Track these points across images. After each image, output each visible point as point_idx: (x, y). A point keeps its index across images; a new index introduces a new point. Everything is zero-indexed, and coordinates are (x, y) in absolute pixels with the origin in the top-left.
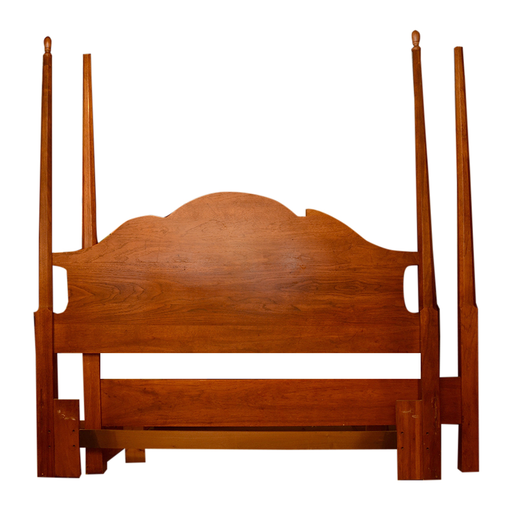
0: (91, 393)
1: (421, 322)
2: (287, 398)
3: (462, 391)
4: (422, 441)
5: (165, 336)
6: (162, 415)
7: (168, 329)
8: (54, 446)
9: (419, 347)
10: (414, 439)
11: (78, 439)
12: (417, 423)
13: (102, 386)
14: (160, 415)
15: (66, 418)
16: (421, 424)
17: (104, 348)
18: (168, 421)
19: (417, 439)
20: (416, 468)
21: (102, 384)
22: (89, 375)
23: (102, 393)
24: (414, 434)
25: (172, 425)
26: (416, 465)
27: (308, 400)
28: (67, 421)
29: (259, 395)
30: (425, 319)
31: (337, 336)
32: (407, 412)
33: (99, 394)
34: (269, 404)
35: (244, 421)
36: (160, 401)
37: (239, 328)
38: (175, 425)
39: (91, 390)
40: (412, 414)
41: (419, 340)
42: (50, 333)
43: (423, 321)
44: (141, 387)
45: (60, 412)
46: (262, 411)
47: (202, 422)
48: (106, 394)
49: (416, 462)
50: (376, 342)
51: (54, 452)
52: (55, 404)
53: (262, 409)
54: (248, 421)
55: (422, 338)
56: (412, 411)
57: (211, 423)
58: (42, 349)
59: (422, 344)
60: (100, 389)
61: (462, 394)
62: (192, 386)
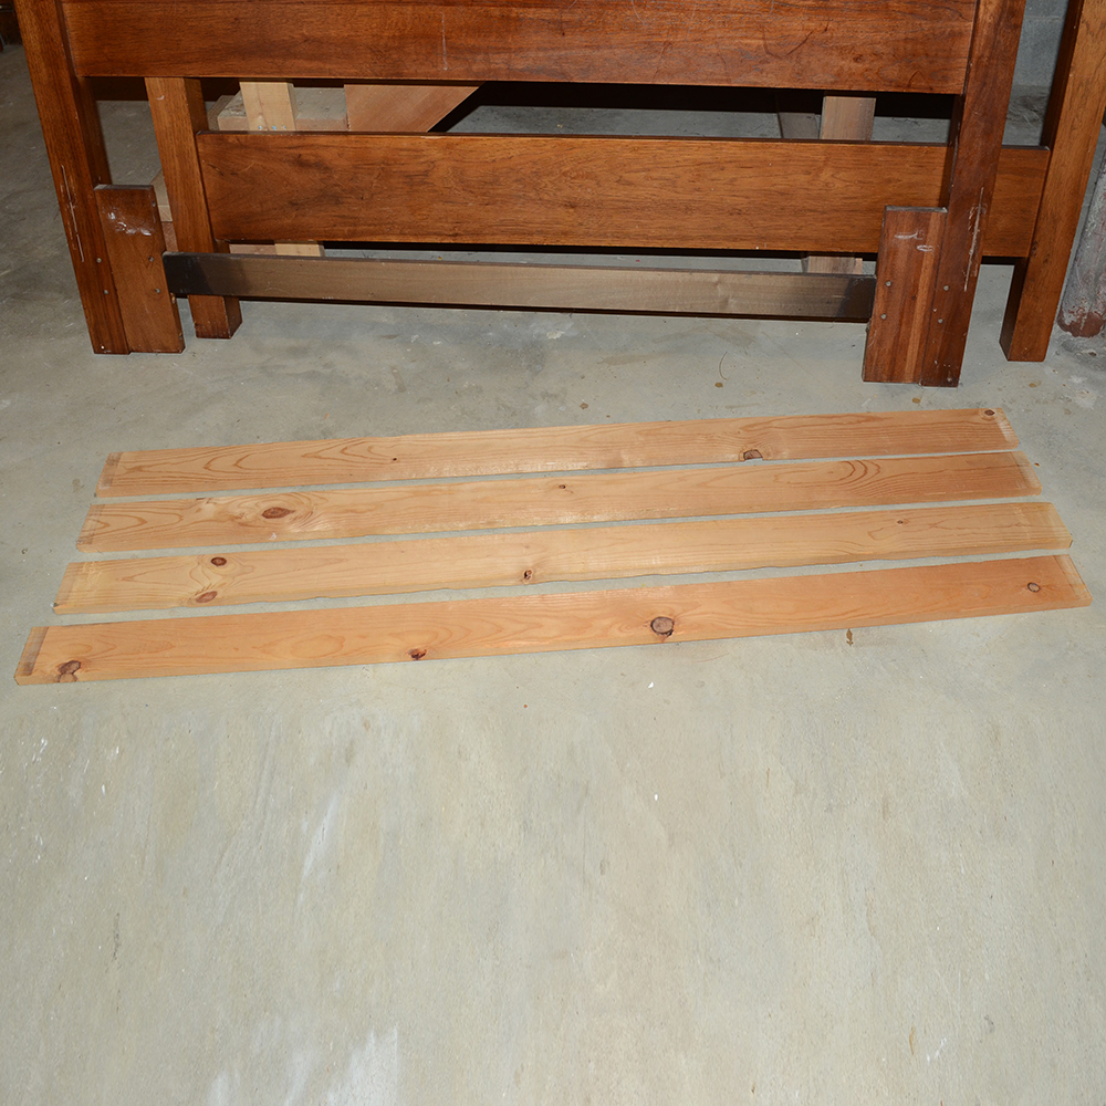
0: (178, 169)
1: (981, 16)
2: (630, 184)
3: (1048, 186)
4: (932, 304)
5: (333, 33)
6: (344, 216)
7: (338, 15)
8: (116, 290)
9: (962, 78)
10: (914, 298)
11: (164, 275)
12: (928, 262)
13: (200, 150)
14: (339, 217)
15: (129, 231)
16: (936, 267)
17: (188, 62)
18: (360, 228)
19: (919, 298)
20: (908, 361)
21: (199, 145)
22: (168, 125)
23: (203, 166)
24: (916, 287)
25: (368, 239)
26: (909, 354)
27: (680, 190)
28: (134, 236)
29: (565, 174)
30: (991, 8)
31: (761, 42)
32: (906, 237)
33: (197, 170)
34: (588, 197)
35: (531, 234)
36: (336, 185)
37: (514, 15)
38: (376, 239)
39: (177, 161)
40: (918, 243)
41: (966, 60)
42: (56, 30)
43: (985, 13)
44: (292, 151)
45: (113, 216)
46: (572, 210)
47: (435, 234)
48: (214, 167)
49: (910, 347)
50: (856, 60)
51: (118, 303)
52: (98, 198)
53: (572, 207)
54: (540, 232)
55: (974, 60)
56: (918, 236)
57: (456, 235)
58: (44, 70)
59: (972, 75)
60: (198, 157)
61: (1046, 193)
62: (409, 150)
